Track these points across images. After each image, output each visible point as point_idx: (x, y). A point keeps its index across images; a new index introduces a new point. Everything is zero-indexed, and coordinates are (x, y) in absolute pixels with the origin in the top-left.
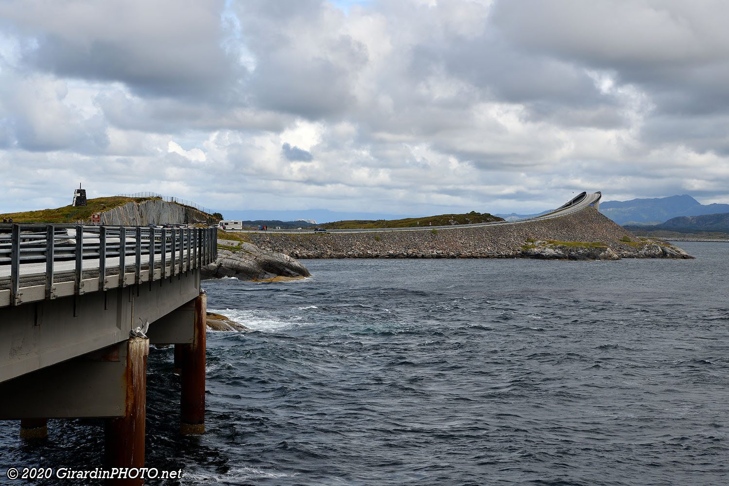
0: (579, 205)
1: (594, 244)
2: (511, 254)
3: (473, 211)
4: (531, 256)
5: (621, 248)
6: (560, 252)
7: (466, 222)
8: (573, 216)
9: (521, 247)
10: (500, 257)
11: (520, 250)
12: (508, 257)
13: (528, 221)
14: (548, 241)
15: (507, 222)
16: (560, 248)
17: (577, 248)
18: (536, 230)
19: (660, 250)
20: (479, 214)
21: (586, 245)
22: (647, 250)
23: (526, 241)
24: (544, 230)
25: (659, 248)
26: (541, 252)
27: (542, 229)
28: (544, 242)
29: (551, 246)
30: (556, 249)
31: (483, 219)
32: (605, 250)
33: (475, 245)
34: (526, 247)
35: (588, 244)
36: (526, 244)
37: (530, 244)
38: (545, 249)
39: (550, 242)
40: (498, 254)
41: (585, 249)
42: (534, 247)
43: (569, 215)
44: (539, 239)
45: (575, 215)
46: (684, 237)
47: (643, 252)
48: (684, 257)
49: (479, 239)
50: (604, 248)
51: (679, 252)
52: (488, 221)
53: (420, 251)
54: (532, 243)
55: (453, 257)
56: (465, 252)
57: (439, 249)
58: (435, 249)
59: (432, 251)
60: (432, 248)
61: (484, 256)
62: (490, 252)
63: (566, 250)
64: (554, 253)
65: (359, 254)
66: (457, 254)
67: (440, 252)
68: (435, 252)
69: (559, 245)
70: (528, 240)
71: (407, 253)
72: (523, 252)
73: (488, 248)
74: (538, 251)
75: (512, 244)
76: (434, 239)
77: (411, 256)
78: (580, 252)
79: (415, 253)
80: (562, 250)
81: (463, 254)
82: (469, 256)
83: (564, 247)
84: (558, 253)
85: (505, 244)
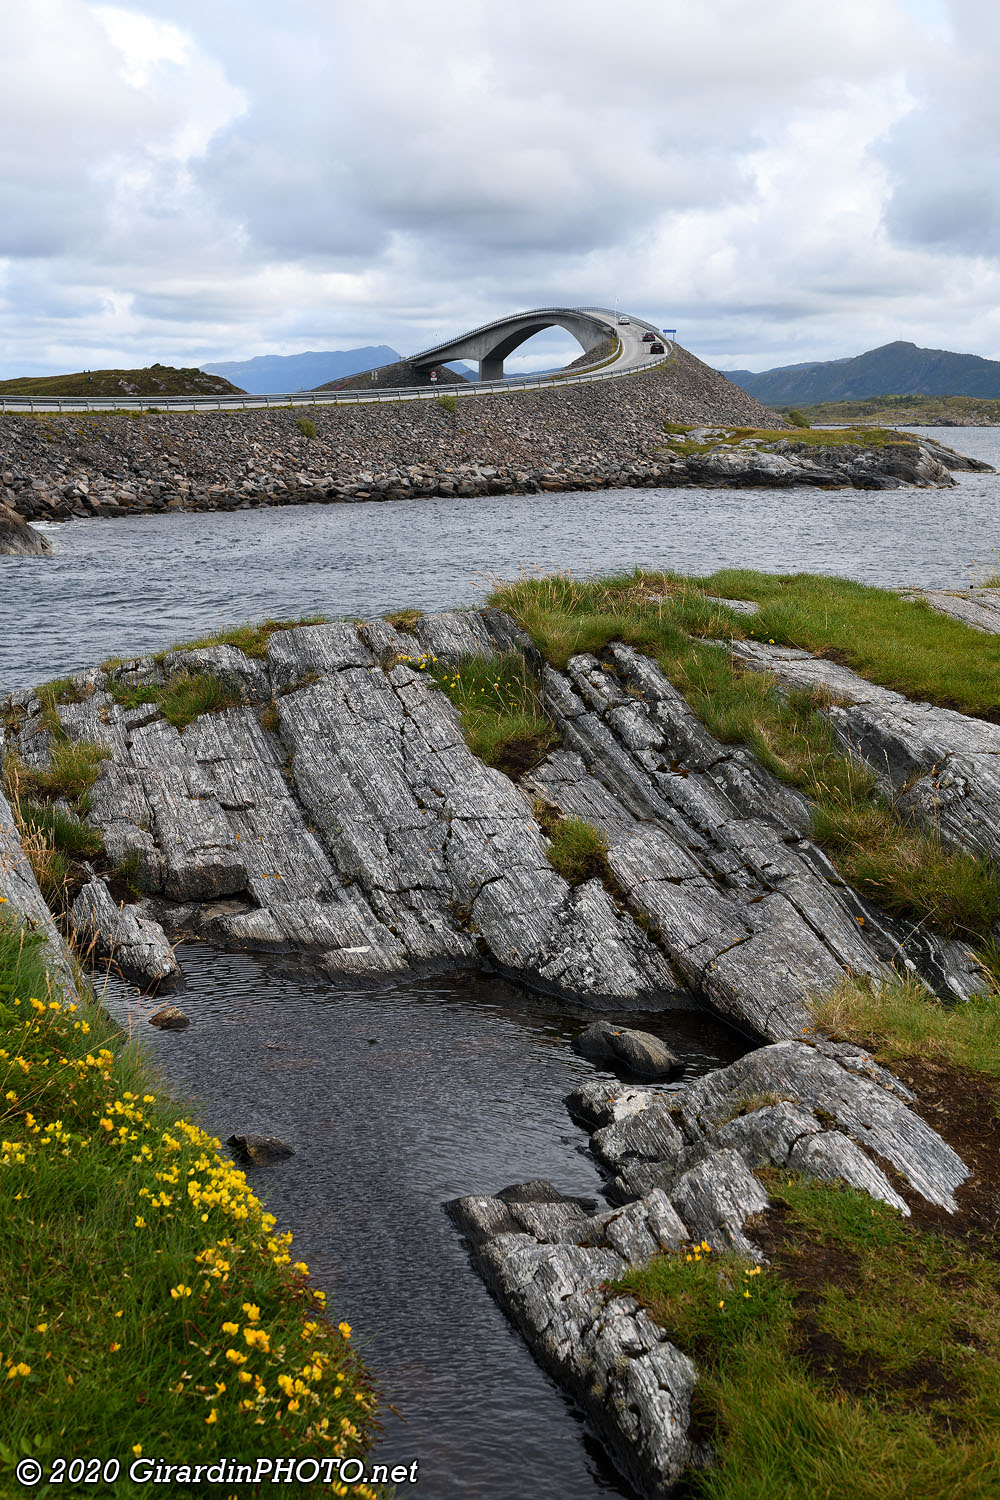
3: (158, 364)
6: (810, 464)
10: (634, 483)
16: (793, 450)
17: (841, 450)
23: (665, 431)
28: (717, 431)
29: (758, 445)
32: (916, 453)
36: (670, 440)
40: (627, 474)
50: (909, 447)
53: (438, 470)
54: (683, 437)
55: (530, 489)
56: (551, 471)
57: (482, 462)
58: (473, 461)
59: (470, 471)
60: (464, 461)
61: (599, 481)
62: (607, 468)
63: (816, 458)
64: (794, 468)
65: (277, 489)
66: (534, 477)
67: (490, 471)
68: (479, 474)
69: (784, 443)
70: (667, 428)
71: (411, 480)
72: (690, 466)
73: (596, 456)
74: (741, 462)
75: (640, 440)
76: (454, 427)
77: (425, 489)
78: (862, 462)
79: (431, 480)
80: (806, 457)
81: (548, 476)
82: (565, 482)
83: (801, 447)
84: (802, 466)
85: (626, 441)
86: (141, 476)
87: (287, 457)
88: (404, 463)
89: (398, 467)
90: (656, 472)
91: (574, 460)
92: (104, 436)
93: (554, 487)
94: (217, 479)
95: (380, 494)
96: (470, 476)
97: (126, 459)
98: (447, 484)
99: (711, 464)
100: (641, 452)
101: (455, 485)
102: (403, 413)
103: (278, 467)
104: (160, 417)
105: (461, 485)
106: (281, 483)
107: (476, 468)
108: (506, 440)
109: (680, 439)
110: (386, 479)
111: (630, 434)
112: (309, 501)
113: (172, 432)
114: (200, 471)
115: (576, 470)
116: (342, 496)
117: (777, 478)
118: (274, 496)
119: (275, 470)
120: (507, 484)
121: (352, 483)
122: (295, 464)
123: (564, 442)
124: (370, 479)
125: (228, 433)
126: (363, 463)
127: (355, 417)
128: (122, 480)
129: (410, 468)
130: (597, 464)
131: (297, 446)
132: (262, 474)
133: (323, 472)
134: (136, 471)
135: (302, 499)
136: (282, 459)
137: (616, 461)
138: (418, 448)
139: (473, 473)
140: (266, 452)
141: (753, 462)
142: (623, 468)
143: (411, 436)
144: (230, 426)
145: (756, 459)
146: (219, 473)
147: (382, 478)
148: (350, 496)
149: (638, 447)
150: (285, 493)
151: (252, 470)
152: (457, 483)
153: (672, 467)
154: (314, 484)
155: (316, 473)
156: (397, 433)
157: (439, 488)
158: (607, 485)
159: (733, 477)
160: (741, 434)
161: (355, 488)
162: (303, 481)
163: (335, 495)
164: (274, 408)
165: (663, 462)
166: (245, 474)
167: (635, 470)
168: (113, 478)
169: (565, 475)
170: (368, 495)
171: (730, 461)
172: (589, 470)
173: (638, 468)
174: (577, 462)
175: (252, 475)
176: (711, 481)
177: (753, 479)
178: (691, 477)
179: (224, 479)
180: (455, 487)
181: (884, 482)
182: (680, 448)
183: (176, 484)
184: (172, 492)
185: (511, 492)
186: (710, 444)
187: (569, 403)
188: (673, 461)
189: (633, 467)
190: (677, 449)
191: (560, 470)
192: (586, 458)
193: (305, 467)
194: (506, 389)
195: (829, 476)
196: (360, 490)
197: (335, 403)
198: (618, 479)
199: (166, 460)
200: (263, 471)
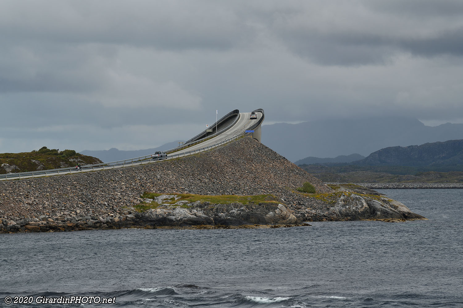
0: (228, 132)
1: (255, 198)
2: (117, 219)
3: (45, 148)
4: (151, 221)
5: (300, 204)
6: (200, 213)
7: (32, 168)
8: (219, 151)
9: (134, 206)
10: (97, 226)
11: (130, 212)
12: (111, 225)
13: (143, 163)
14: (179, 195)
15: (106, 165)
16: (201, 207)
17: (228, 206)
18: (159, 176)
19: (365, 204)
20: (54, 152)
21: (241, 200)
22: (344, 206)
23: (141, 197)
24: (172, 177)
25: (363, 201)
26: (168, 215)
27: (168, 174)
28: (172, 197)
29: (185, 204)
30: (193, 208)
31: (63, 161)
32: (274, 207)
33: (53, 207)
34: (143, 207)
35: (246, 199)
36: (141, 202)
37: (149, 201)
38: (174, 209)
39: (183, 198)
40: (95, 221)
41: (241, 206)
42: (156, 206)
43: (214, 151)
44: (163, 192)
45: (222, 150)
46: (399, 181)
47: (337, 209)
48: (405, 216)
49: (60, 196)
50: (272, 204)
51: (396, 207)
52: (71, 165)
54: (152, 200)
62: (80, 218)
63: (209, 211)
69: (200, 202)
70: (145, 195)
72: (138, 216)
73: (76, 212)
74: (163, 213)
80: (204, 210)
82: (43, 226)
83: (206, 205)
84: (195, 215)
85: (106, 203)
99: (147, 214)
108: (12, 204)
111: (112, 199)
115: (57, 219)
123: (56, 205)
130: (75, 216)
137: (90, 214)
141: (170, 213)
142: (93, 218)
145: (173, 211)
153: (127, 217)
165: (124, 214)
169: (45, 222)
171: (157, 213)
172: (66, 219)
173: (105, 218)
174: (59, 215)
186: (162, 204)
187: (74, 183)
189: (101, 217)
191: (44, 219)
192: (68, 212)
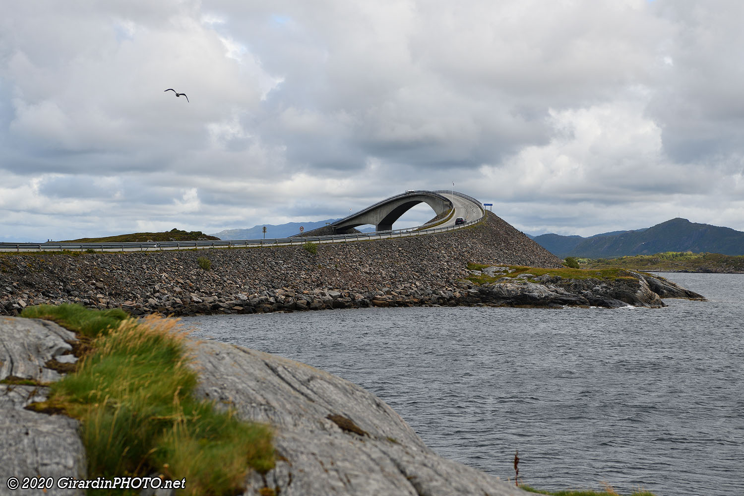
1: (605, 272)
3: (175, 229)
6: (562, 290)
9: (467, 279)
14: (511, 268)
16: (553, 281)
17: (585, 281)
28: (503, 269)
29: (529, 278)
30: (543, 283)
35: (594, 274)
38: (525, 284)
41: (600, 283)
42: (492, 280)
44: (482, 263)
51: (674, 285)
53: (298, 292)
54: (480, 272)
55: (364, 305)
56: (381, 294)
57: (331, 287)
58: (324, 286)
59: (321, 293)
60: (318, 286)
61: (416, 300)
62: (422, 292)
63: (567, 287)
64: (551, 293)
65: (174, 304)
66: (368, 297)
67: (336, 293)
68: (328, 295)
69: (547, 276)
70: (470, 266)
71: (276, 298)
72: (482, 292)
73: (415, 284)
74: (515, 289)
75: (449, 274)
76: (314, 263)
77: (286, 305)
78: (599, 290)
79: (290, 299)
80: (560, 286)
81: (378, 296)
82: (390, 301)
83: (558, 279)
84: (557, 292)
85: (439, 274)
86: (71, 295)
87: (186, 283)
88: (273, 287)
89: (268, 289)
90: (458, 294)
91: (399, 286)
92: (47, 268)
93: (382, 304)
94: (130, 297)
95: (249, 308)
96: (320, 296)
97: (62, 284)
98: (302, 301)
99: (495, 290)
100: (449, 282)
101: (308, 302)
102: (277, 254)
103: (178, 289)
104: (95, 255)
105: (313, 302)
106: (178, 300)
107: (326, 291)
108: (350, 273)
109: (477, 273)
110: (257, 297)
111: (442, 269)
112: (198, 312)
113: (102, 265)
114: (118, 292)
115: (400, 293)
116: (222, 309)
117: (539, 300)
118: (172, 309)
119: (175, 291)
120: (348, 302)
121: (231, 300)
122: (191, 288)
123: (393, 275)
124: (245, 298)
125: (144, 266)
126: (242, 287)
127: (242, 256)
128: (56, 298)
129: (277, 290)
130: (416, 289)
131: (195, 275)
132: (164, 294)
133: (211, 293)
134: (68, 292)
135: (192, 311)
136: (182, 284)
137: (429, 287)
138: (285, 277)
139: (323, 294)
140: (171, 279)
141: (524, 289)
142: (434, 292)
143: (281, 269)
144: (146, 262)
145: (525, 287)
146: (132, 293)
147: (255, 297)
148: (228, 309)
149: (447, 278)
150: (179, 306)
151: (158, 291)
152: (310, 301)
153: (469, 292)
154: (203, 301)
155: (206, 293)
156: (271, 267)
157: (295, 304)
158: (421, 303)
159: (509, 298)
160: (518, 271)
161: (233, 304)
162: (195, 299)
163: (217, 309)
164: (182, 250)
165: (463, 288)
166: (152, 294)
167: (443, 294)
168: (49, 296)
169: (391, 296)
170: (241, 308)
171: (509, 289)
172: (409, 293)
173: (446, 293)
174: (400, 288)
175: (157, 294)
176: (494, 301)
177: (523, 300)
178: (482, 298)
179: (135, 297)
180: (308, 303)
181: (611, 303)
182: (477, 279)
183: (97, 300)
184: (92, 306)
185: (349, 307)
186: (497, 277)
187: (400, 249)
188: (470, 288)
189: (441, 292)
190: (475, 280)
191: (388, 293)
192: (408, 285)
193: (198, 289)
194: (356, 239)
195: (573, 299)
196: (236, 305)
197: (229, 248)
198: (430, 299)
199: (93, 284)
200: (166, 292)
